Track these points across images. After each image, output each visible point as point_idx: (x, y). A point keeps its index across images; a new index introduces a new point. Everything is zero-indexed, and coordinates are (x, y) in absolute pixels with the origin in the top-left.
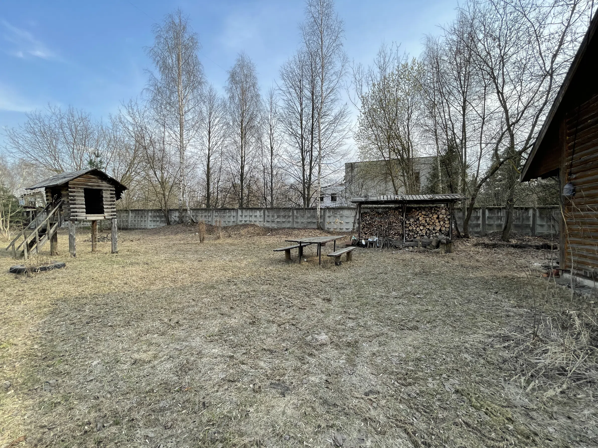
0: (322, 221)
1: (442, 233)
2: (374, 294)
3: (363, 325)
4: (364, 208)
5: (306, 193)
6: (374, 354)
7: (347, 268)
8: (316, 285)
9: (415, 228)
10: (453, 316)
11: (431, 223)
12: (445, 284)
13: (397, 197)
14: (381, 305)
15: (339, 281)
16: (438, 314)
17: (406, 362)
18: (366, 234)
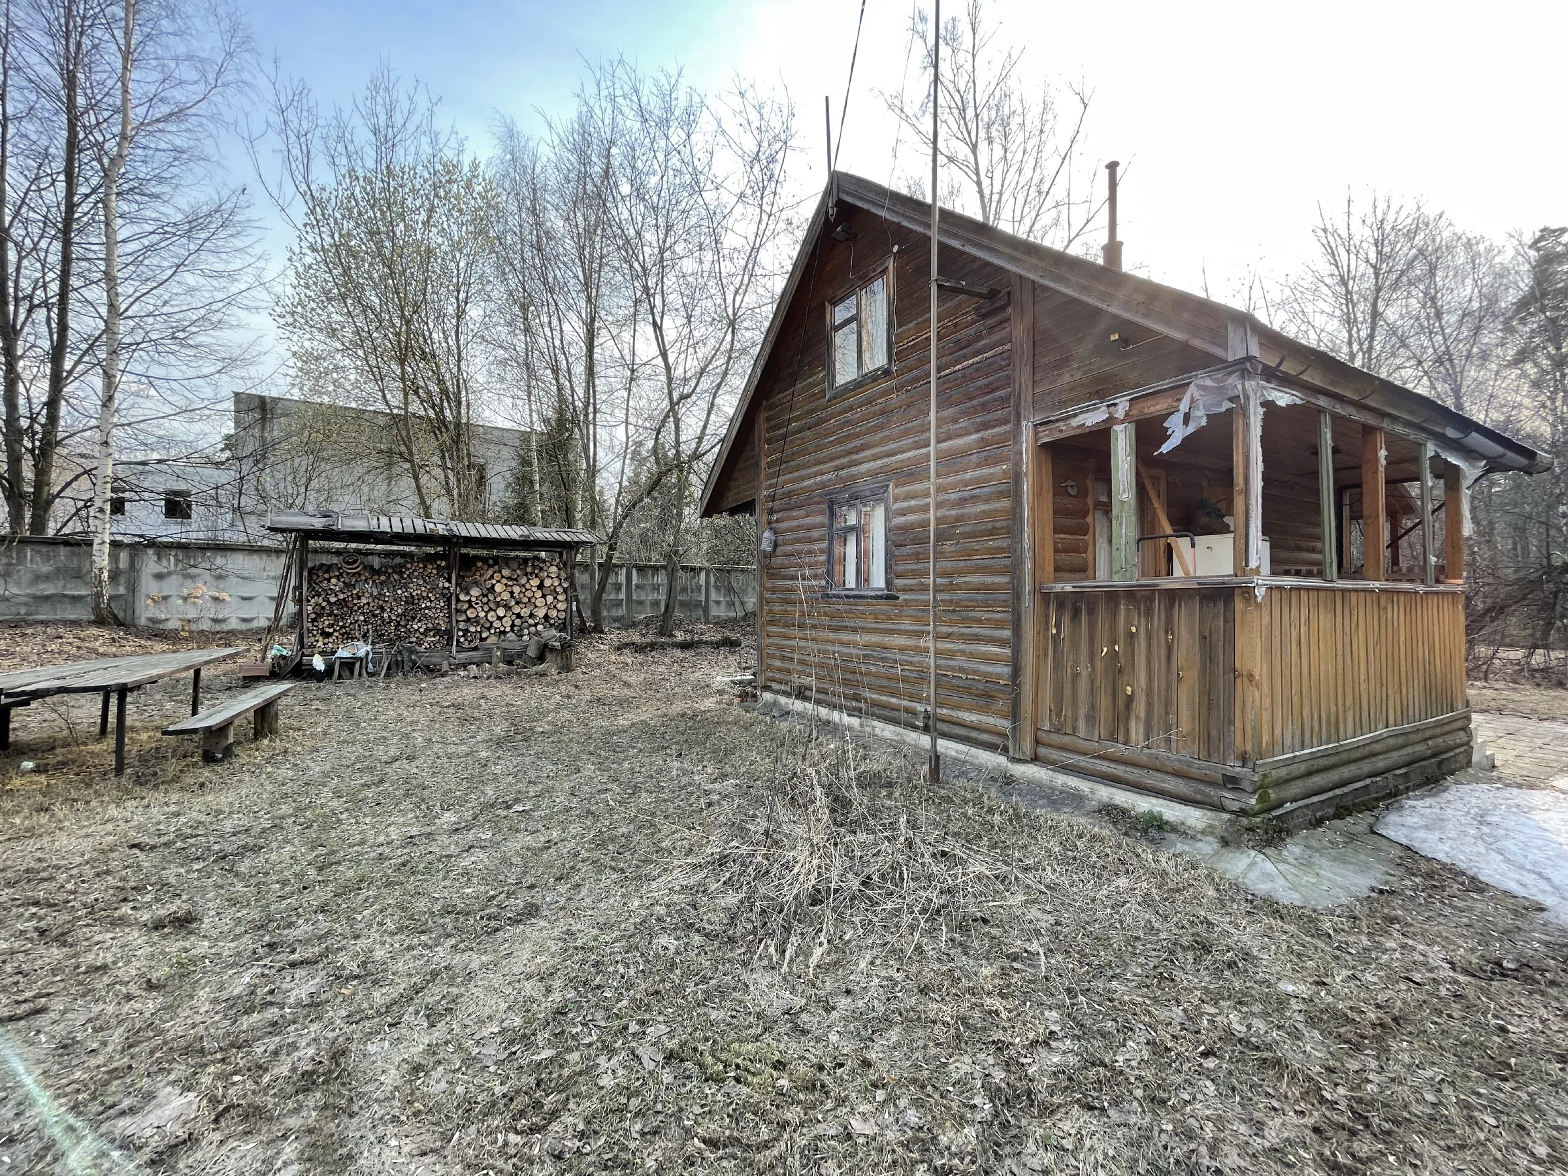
0: (122, 590)
1: (551, 625)
2: (381, 839)
3: (356, 971)
4: (315, 551)
5: (28, 473)
6: (417, 1069)
7: (259, 766)
8: (108, 872)
9: (482, 614)
10: (613, 840)
11: (525, 600)
12: (577, 758)
13: (432, 526)
14: (413, 873)
15: (228, 826)
16: (577, 844)
17: (527, 1040)
18: (329, 635)
